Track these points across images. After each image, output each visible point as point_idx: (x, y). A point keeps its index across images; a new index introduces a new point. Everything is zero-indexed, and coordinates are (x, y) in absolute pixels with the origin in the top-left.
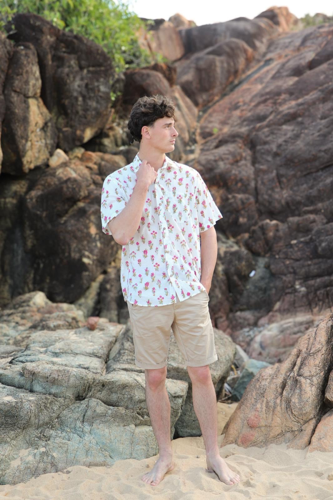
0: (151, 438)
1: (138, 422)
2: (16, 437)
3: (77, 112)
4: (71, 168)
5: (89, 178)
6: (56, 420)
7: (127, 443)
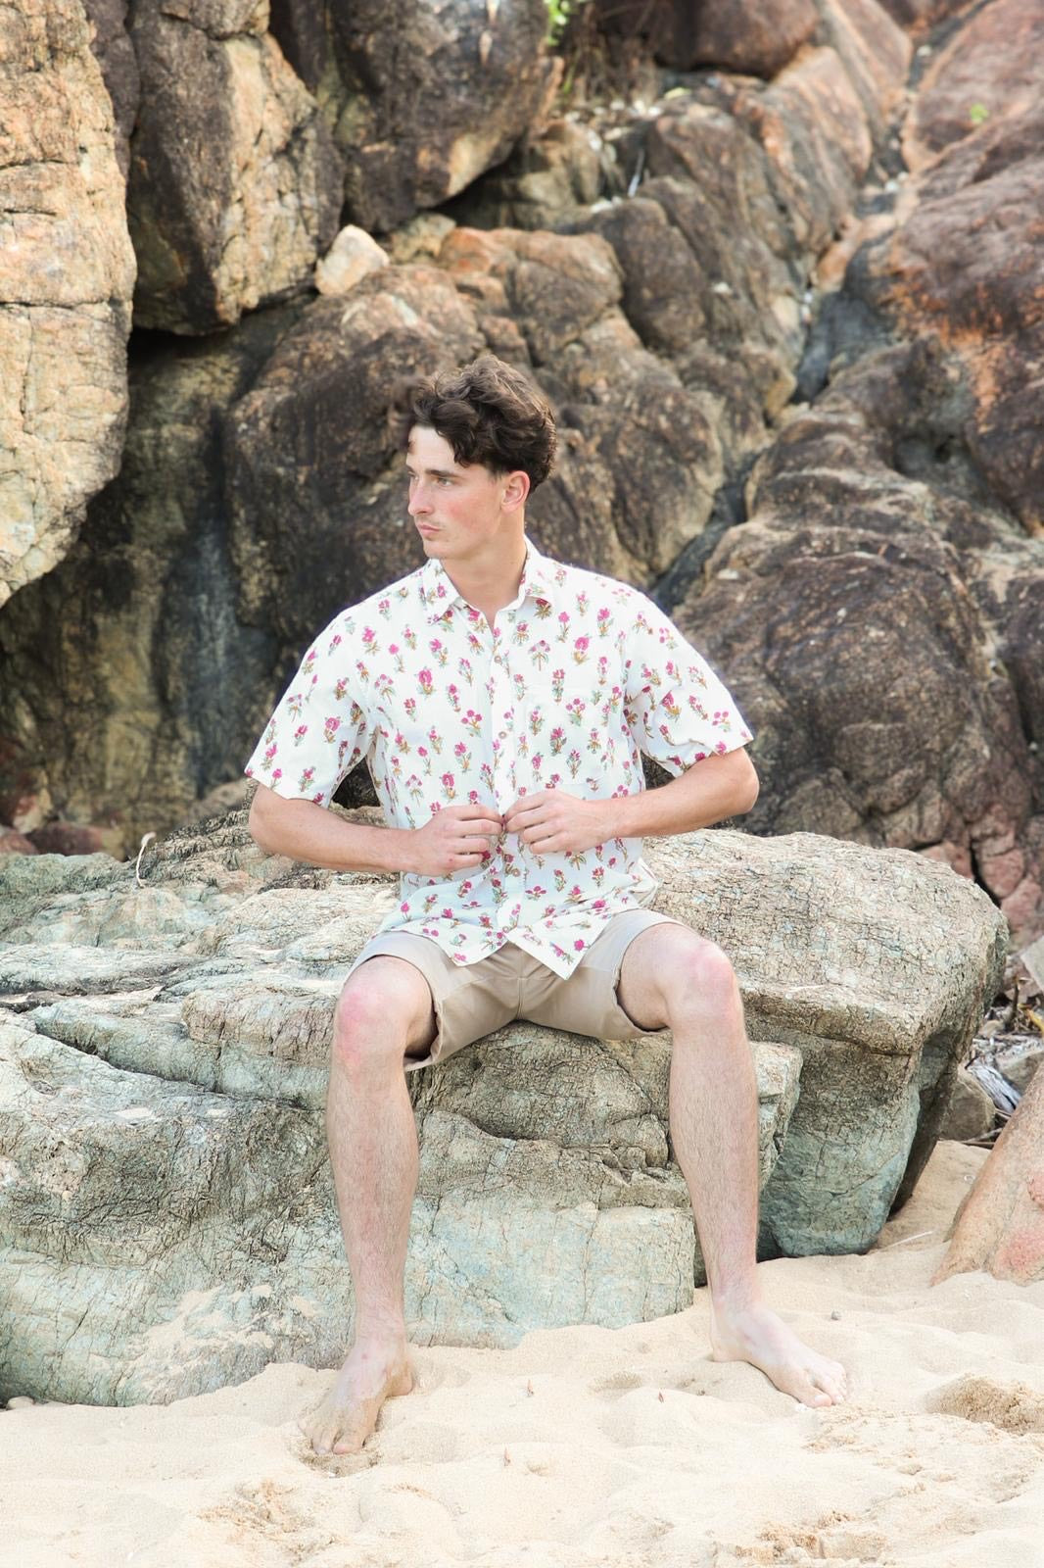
0: (658, 1249)
1: (608, 1193)
2: (166, 1248)
3: (417, 80)
4: (400, 296)
5: (472, 331)
6: (307, 1189)
7: (568, 1267)
